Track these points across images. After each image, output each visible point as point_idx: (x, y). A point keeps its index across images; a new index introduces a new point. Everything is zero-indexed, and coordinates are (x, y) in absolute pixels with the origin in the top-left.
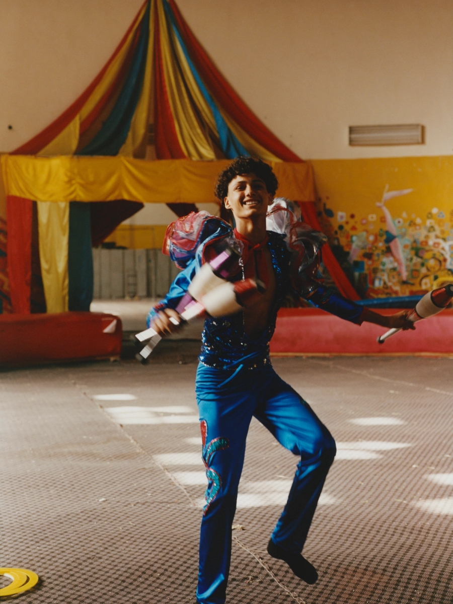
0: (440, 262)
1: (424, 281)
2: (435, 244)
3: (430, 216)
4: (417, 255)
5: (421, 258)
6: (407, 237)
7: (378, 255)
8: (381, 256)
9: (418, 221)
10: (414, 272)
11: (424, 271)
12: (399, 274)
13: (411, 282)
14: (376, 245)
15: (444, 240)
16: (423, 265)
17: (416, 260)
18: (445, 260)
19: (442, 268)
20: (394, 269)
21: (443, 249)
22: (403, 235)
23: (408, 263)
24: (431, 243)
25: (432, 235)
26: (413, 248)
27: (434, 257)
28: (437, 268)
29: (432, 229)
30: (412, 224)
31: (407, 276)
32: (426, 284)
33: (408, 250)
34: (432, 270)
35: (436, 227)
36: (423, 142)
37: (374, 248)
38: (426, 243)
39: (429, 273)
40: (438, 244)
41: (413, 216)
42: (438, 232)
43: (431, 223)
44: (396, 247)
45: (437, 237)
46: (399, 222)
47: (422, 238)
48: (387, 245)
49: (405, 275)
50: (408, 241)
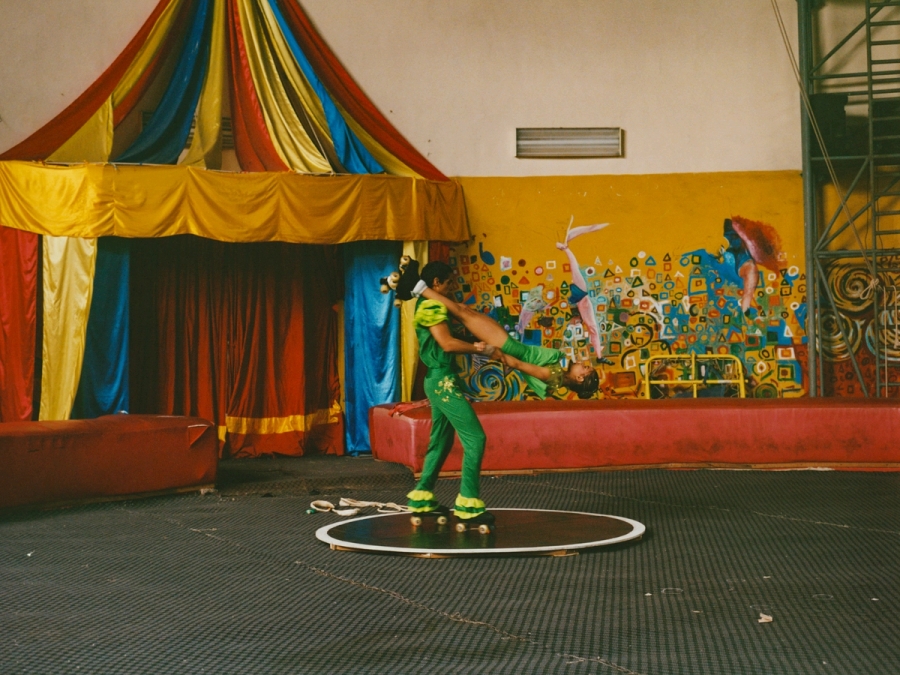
0: (650, 329)
1: (627, 358)
2: (642, 303)
3: (634, 263)
4: (617, 320)
5: (624, 324)
6: (602, 294)
7: (561, 321)
8: (565, 323)
9: (618, 270)
10: (612, 346)
11: (627, 343)
12: (592, 349)
13: (609, 360)
14: (556, 305)
15: (656, 297)
16: (625, 334)
17: (616, 328)
18: (658, 327)
19: (654, 339)
20: (584, 341)
21: (654, 311)
22: (596, 291)
23: (604, 332)
24: (637, 302)
25: (638, 290)
26: (610, 311)
27: (641, 323)
28: (646, 339)
29: (637, 282)
30: (609, 273)
31: (603, 352)
32: (631, 363)
33: (603, 314)
34: (639, 341)
35: (644, 280)
36: (623, 155)
37: (554, 311)
38: (631, 302)
39: (635, 347)
40: (648, 303)
41: (610, 263)
42: (646, 287)
43: (635, 273)
44: (587, 308)
45: (645, 293)
46: (590, 272)
47: (624, 296)
48: (573, 306)
49: (599, 349)
50: (603, 298)
